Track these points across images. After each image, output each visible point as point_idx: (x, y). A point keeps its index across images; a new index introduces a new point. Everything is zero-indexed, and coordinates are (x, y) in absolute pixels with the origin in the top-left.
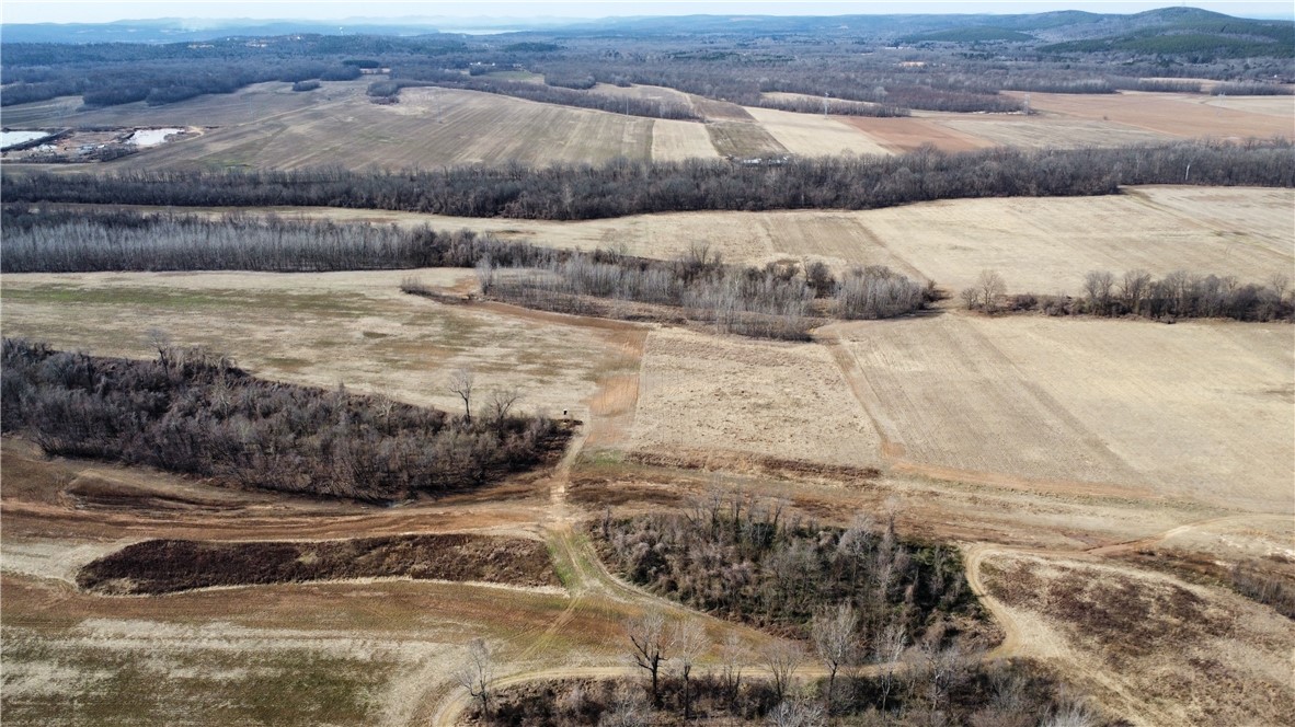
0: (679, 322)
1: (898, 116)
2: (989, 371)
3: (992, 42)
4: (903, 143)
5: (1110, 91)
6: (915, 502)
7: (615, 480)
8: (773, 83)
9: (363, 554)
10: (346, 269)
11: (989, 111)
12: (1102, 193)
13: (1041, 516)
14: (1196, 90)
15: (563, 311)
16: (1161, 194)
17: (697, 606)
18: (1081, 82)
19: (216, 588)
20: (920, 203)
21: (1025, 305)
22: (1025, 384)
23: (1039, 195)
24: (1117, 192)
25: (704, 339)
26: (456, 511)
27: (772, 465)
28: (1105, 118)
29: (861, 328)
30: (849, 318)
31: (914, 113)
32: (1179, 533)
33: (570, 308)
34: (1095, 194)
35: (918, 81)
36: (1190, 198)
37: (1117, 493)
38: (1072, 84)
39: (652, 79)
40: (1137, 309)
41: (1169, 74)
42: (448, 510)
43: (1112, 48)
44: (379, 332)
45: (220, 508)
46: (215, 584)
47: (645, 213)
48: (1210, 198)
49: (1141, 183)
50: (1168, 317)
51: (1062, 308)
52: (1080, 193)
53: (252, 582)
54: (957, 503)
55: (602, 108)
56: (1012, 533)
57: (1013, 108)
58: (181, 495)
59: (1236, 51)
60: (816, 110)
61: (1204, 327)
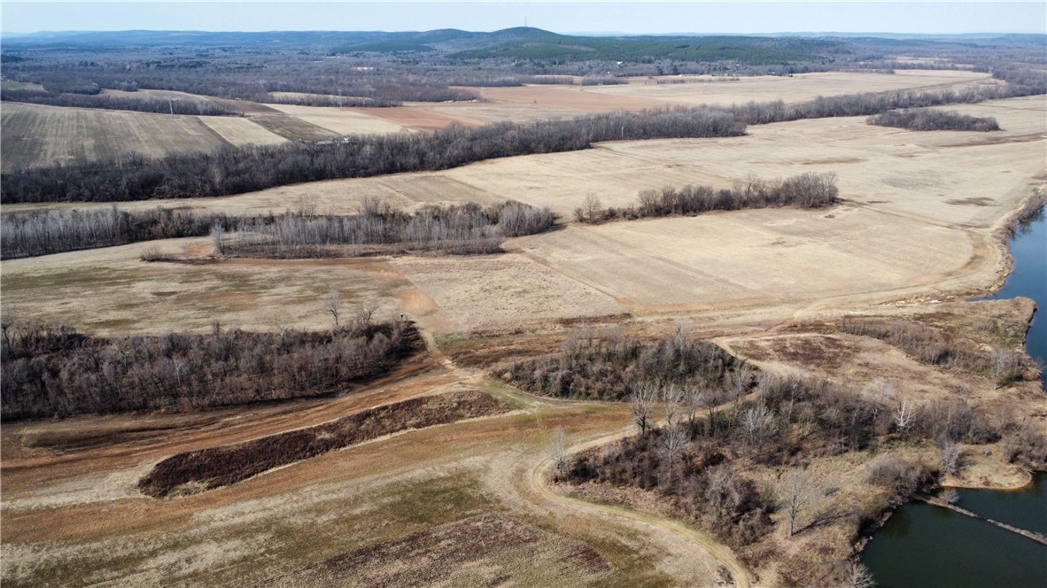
0: (403, 253)
1: (394, 106)
2: (629, 254)
3: (405, 52)
4: (417, 124)
5: (518, 84)
6: (664, 326)
7: (477, 350)
8: (271, 85)
9: (361, 425)
10: (61, 252)
11: (455, 100)
12: (582, 148)
13: (731, 319)
14: (571, 83)
15: (304, 257)
16: (617, 146)
17: (611, 399)
18: (498, 79)
19: (274, 469)
20: (476, 163)
21: (611, 216)
22: (653, 257)
23: (547, 152)
24: (590, 147)
25: (436, 261)
26: (393, 388)
27: (567, 322)
28: (535, 102)
29: (529, 240)
30: (516, 235)
31: (405, 104)
32: (799, 315)
33: (310, 255)
34: (578, 149)
35: (385, 81)
36: (634, 147)
37: (757, 302)
38: (495, 81)
39: (156, 84)
40: (673, 210)
41: (546, 72)
42: (386, 388)
43: (497, 55)
44: (166, 291)
45: (199, 426)
46: (272, 467)
47: (280, 185)
48: (646, 147)
49: (597, 141)
50: (692, 213)
51: (632, 216)
52: (571, 149)
53: (300, 458)
54: (684, 321)
55: (136, 109)
56: (726, 330)
57: (470, 98)
58: (145, 426)
59: (576, 56)
60: (328, 104)
61: (713, 216)
